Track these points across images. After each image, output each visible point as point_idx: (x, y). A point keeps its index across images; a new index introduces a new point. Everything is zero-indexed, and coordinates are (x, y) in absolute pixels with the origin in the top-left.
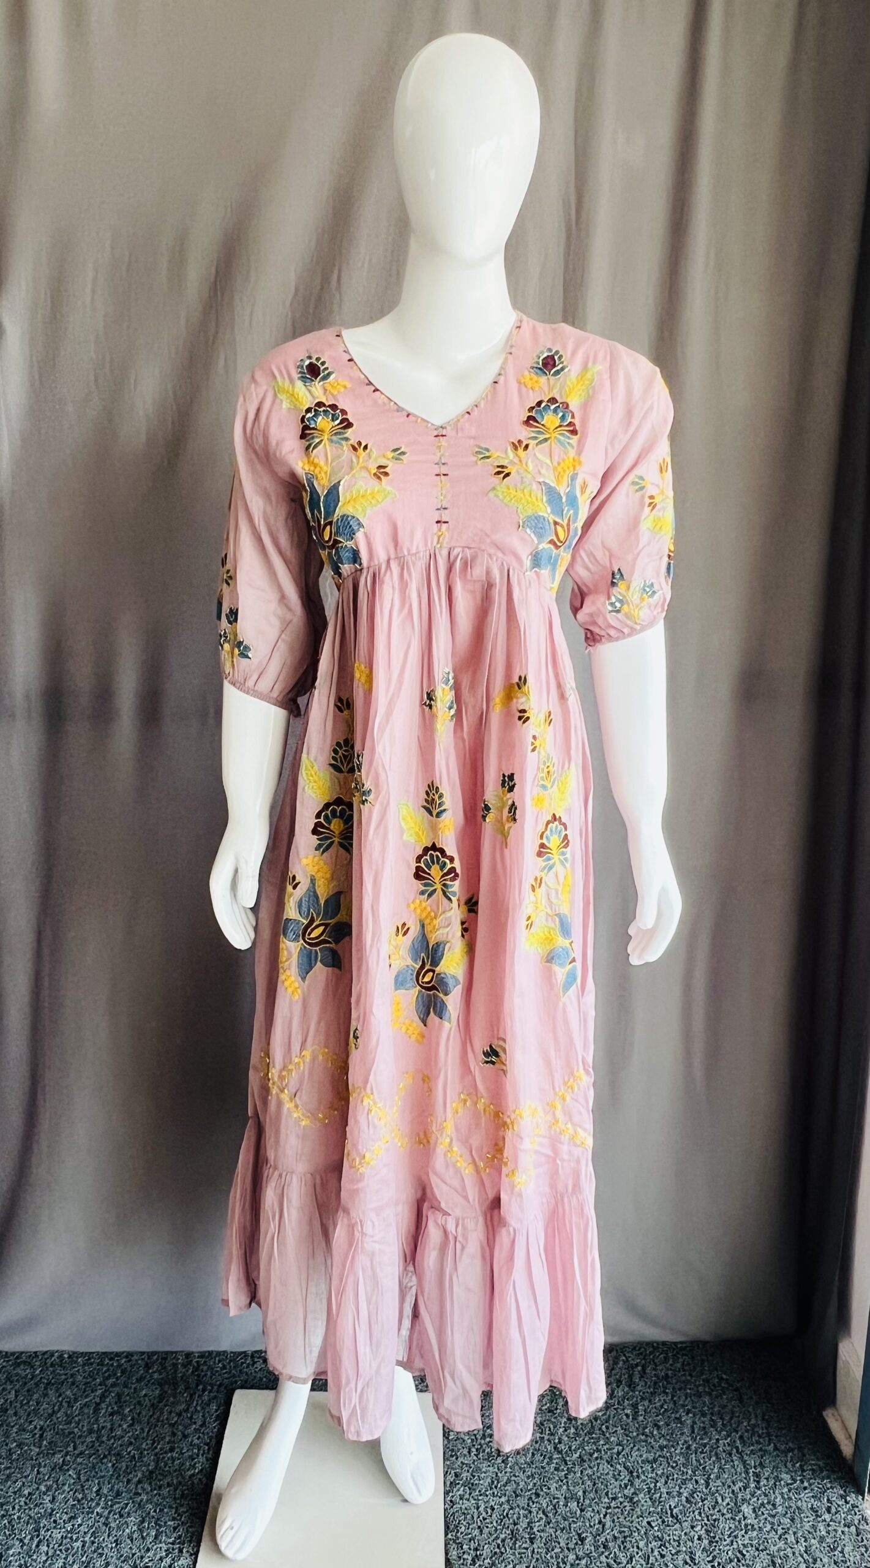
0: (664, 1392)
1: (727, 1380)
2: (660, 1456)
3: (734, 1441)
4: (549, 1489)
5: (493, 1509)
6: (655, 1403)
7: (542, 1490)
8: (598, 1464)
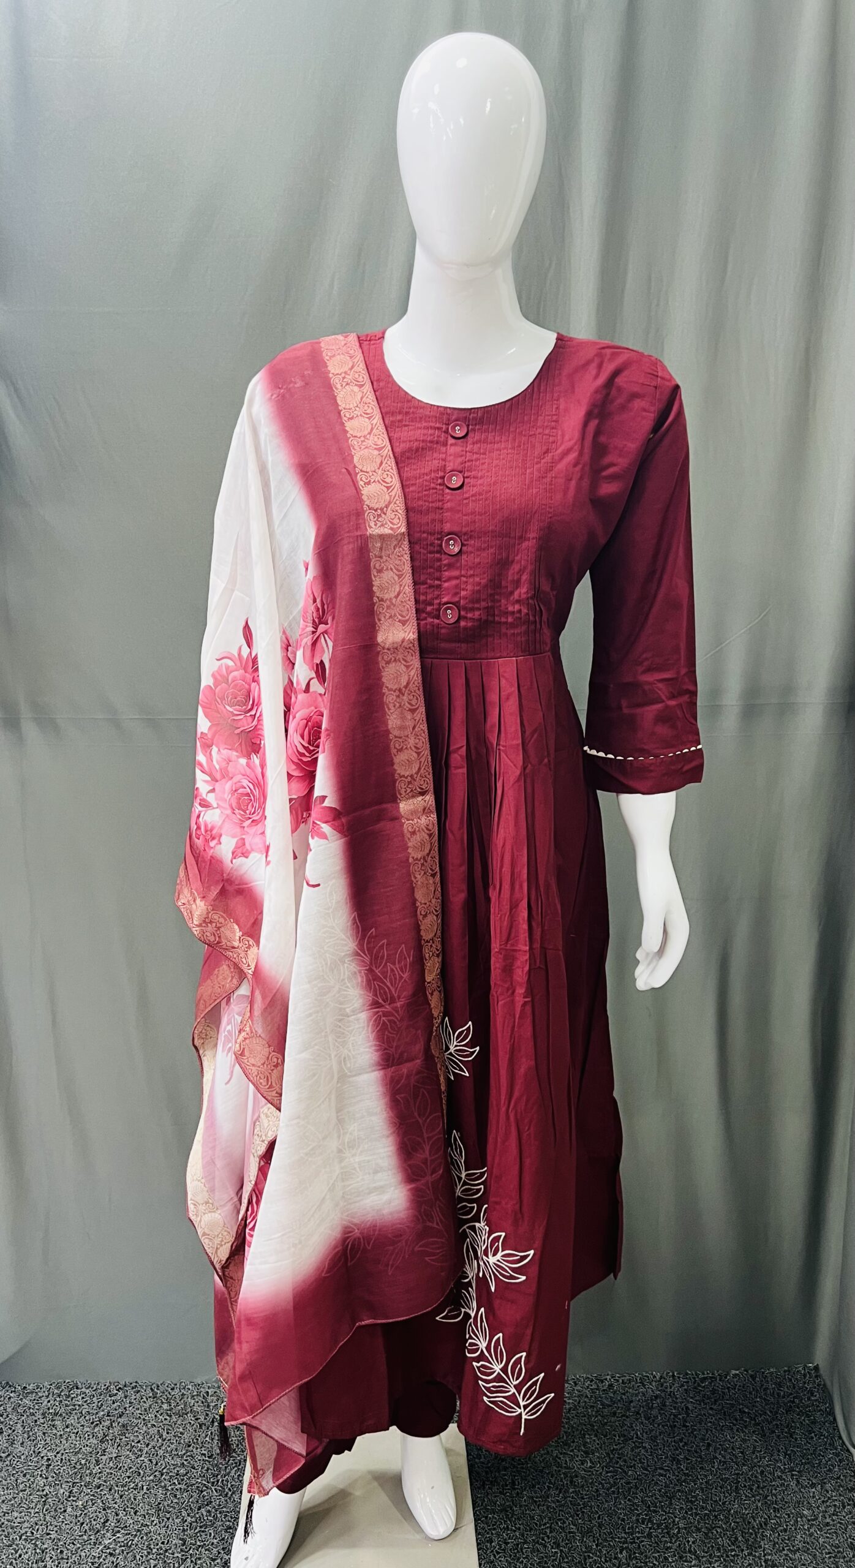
0: (684, 1426)
1: (749, 1413)
2: (679, 1490)
3: (756, 1477)
4: (564, 1522)
5: (506, 1543)
6: (674, 1437)
7: (557, 1523)
8: (616, 1498)
